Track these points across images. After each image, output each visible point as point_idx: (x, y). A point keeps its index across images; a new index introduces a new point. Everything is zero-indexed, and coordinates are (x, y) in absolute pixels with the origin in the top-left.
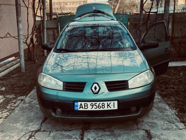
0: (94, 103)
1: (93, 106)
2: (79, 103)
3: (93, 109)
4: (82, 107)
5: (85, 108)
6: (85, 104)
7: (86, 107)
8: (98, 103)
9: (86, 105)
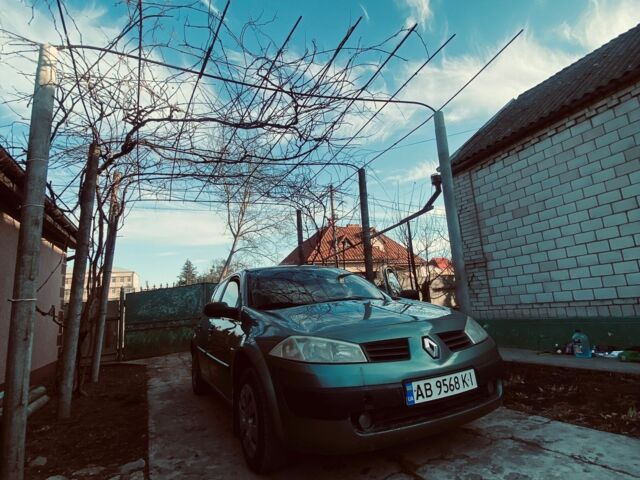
0: (440, 379)
1: (440, 387)
2: (415, 385)
3: (443, 395)
4: (422, 394)
5: (428, 396)
6: (425, 384)
7: (429, 393)
8: (447, 377)
9: (428, 387)
